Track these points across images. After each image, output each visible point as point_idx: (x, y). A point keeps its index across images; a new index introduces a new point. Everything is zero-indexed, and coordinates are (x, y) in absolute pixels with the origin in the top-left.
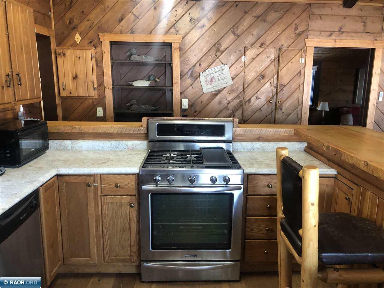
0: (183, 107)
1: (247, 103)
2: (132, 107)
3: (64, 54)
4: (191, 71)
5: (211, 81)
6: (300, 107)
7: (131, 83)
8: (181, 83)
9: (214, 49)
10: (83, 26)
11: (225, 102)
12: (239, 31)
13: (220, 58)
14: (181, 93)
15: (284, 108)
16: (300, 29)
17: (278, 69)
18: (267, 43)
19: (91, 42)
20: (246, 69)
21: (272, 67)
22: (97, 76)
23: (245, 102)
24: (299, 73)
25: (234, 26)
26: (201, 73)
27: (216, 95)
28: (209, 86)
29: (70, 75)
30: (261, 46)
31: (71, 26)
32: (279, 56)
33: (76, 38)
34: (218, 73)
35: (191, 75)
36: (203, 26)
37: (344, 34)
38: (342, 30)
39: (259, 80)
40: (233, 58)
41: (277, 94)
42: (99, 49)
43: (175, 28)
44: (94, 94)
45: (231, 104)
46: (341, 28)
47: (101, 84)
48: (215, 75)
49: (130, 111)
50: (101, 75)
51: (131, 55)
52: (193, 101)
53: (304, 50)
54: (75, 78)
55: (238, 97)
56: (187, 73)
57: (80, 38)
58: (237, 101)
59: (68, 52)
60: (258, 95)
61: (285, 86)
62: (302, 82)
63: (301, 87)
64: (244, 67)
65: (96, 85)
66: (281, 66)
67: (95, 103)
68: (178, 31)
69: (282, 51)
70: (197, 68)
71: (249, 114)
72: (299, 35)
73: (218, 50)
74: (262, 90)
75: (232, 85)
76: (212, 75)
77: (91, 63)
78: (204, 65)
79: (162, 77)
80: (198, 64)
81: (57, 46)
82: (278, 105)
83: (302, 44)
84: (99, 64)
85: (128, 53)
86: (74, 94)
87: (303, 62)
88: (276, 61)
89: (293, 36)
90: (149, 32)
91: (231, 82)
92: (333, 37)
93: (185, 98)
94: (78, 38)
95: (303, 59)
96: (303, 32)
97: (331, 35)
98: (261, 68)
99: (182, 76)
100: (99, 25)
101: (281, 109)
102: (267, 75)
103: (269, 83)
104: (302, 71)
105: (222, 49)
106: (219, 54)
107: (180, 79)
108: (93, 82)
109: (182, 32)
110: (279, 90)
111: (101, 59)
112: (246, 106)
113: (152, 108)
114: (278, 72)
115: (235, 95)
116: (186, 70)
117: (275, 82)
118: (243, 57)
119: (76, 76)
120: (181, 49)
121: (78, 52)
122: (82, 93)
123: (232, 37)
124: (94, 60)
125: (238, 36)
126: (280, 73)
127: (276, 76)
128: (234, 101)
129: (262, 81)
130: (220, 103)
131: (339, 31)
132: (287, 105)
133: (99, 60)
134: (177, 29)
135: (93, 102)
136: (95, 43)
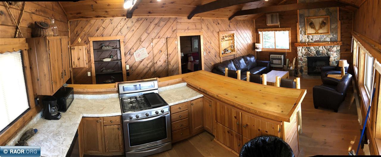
0: (127, 69)
1: (155, 64)
2: (103, 71)
3: (74, 49)
4: (129, 52)
5: (139, 56)
6: (177, 62)
7: (102, 60)
8: (125, 58)
9: (139, 41)
10: (82, 34)
11: (146, 65)
12: (149, 32)
13: (141, 45)
14: (126, 62)
15: (171, 64)
16: (174, 29)
17: (167, 47)
18: (161, 36)
19: (85, 42)
20: (153, 49)
21: (164, 47)
22: (88, 58)
23: (155, 63)
24: (176, 48)
25: (146, 29)
26: (134, 53)
27: (142, 61)
28: (138, 58)
29: (77, 58)
30: (158, 38)
31: (77, 35)
32: (167, 41)
33: (79, 40)
34: (142, 52)
35: (130, 54)
36: (133, 30)
37: (190, 30)
38: (189, 29)
39: (160, 53)
40: (147, 45)
41: (168, 58)
42: (88, 45)
43: (121, 32)
44: (86, 66)
45: (148, 65)
46: (188, 28)
47: (90, 61)
48: (140, 53)
49: (102, 73)
50: (89, 57)
51: (102, 47)
52: (131, 66)
53: (176, 38)
54: (79, 59)
55: (151, 61)
56: (127, 53)
57: (81, 40)
58: (151, 64)
59: (76, 47)
60: (160, 60)
61: (170, 54)
62: (177, 51)
63: (177, 54)
64: (153, 48)
65: (87, 62)
66: (168, 46)
67: (87, 70)
68: (122, 34)
69: (168, 39)
70: (132, 50)
71: (157, 68)
72: (174, 31)
73: (140, 41)
74: (162, 57)
75: (148, 57)
76: (139, 53)
77: (85, 52)
78: (135, 49)
79: (116, 56)
80: (132, 49)
81: (71, 45)
82: (169, 63)
83: (175, 35)
84: (89, 52)
85: (101, 46)
86: (78, 67)
87: (176, 43)
88: (166, 44)
89: (171, 32)
90: (109, 35)
91: (148, 55)
92: (186, 32)
93: (128, 64)
94: (80, 40)
95: (176, 42)
96: (175, 30)
97: (185, 31)
98: (159, 48)
99: (125, 54)
100: (88, 33)
101: (170, 64)
102: (162, 51)
103: (164, 54)
104: (177, 47)
105: (142, 40)
106: (141, 43)
107: (125, 56)
108: (86, 61)
109: (124, 34)
110: (168, 56)
111: (89, 49)
112: (155, 65)
113: (113, 71)
114: (167, 49)
115: (150, 61)
116: (127, 52)
117: (166, 53)
118: (152, 43)
119: (79, 58)
120: (124, 42)
121: (80, 47)
122: (82, 66)
123: (146, 35)
124: (86, 50)
125: (149, 34)
126: (168, 49)
127: (166, 50)
128: (150, 64)
129: (161, 53)
130: (143, 65)
131: (188, 29)
132: (172, 62)
133: (88, 50)
134: (121, 33)
135: (86, 70)
136: (87, 42)
